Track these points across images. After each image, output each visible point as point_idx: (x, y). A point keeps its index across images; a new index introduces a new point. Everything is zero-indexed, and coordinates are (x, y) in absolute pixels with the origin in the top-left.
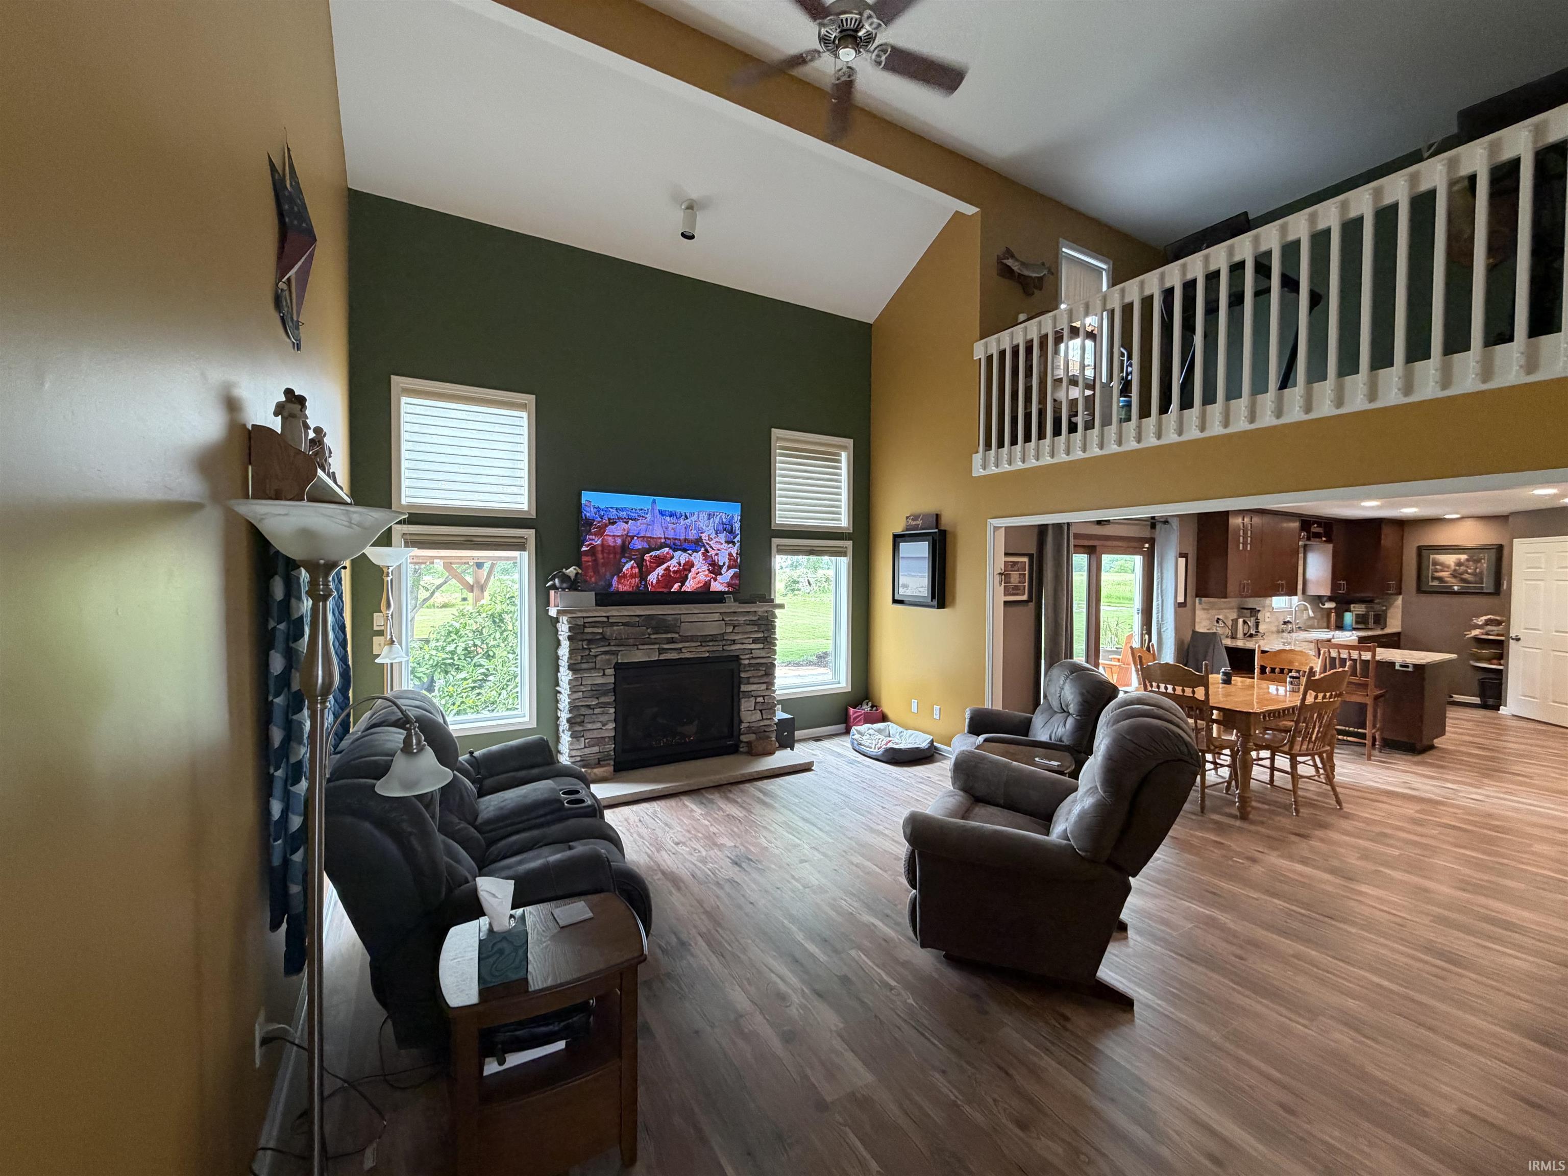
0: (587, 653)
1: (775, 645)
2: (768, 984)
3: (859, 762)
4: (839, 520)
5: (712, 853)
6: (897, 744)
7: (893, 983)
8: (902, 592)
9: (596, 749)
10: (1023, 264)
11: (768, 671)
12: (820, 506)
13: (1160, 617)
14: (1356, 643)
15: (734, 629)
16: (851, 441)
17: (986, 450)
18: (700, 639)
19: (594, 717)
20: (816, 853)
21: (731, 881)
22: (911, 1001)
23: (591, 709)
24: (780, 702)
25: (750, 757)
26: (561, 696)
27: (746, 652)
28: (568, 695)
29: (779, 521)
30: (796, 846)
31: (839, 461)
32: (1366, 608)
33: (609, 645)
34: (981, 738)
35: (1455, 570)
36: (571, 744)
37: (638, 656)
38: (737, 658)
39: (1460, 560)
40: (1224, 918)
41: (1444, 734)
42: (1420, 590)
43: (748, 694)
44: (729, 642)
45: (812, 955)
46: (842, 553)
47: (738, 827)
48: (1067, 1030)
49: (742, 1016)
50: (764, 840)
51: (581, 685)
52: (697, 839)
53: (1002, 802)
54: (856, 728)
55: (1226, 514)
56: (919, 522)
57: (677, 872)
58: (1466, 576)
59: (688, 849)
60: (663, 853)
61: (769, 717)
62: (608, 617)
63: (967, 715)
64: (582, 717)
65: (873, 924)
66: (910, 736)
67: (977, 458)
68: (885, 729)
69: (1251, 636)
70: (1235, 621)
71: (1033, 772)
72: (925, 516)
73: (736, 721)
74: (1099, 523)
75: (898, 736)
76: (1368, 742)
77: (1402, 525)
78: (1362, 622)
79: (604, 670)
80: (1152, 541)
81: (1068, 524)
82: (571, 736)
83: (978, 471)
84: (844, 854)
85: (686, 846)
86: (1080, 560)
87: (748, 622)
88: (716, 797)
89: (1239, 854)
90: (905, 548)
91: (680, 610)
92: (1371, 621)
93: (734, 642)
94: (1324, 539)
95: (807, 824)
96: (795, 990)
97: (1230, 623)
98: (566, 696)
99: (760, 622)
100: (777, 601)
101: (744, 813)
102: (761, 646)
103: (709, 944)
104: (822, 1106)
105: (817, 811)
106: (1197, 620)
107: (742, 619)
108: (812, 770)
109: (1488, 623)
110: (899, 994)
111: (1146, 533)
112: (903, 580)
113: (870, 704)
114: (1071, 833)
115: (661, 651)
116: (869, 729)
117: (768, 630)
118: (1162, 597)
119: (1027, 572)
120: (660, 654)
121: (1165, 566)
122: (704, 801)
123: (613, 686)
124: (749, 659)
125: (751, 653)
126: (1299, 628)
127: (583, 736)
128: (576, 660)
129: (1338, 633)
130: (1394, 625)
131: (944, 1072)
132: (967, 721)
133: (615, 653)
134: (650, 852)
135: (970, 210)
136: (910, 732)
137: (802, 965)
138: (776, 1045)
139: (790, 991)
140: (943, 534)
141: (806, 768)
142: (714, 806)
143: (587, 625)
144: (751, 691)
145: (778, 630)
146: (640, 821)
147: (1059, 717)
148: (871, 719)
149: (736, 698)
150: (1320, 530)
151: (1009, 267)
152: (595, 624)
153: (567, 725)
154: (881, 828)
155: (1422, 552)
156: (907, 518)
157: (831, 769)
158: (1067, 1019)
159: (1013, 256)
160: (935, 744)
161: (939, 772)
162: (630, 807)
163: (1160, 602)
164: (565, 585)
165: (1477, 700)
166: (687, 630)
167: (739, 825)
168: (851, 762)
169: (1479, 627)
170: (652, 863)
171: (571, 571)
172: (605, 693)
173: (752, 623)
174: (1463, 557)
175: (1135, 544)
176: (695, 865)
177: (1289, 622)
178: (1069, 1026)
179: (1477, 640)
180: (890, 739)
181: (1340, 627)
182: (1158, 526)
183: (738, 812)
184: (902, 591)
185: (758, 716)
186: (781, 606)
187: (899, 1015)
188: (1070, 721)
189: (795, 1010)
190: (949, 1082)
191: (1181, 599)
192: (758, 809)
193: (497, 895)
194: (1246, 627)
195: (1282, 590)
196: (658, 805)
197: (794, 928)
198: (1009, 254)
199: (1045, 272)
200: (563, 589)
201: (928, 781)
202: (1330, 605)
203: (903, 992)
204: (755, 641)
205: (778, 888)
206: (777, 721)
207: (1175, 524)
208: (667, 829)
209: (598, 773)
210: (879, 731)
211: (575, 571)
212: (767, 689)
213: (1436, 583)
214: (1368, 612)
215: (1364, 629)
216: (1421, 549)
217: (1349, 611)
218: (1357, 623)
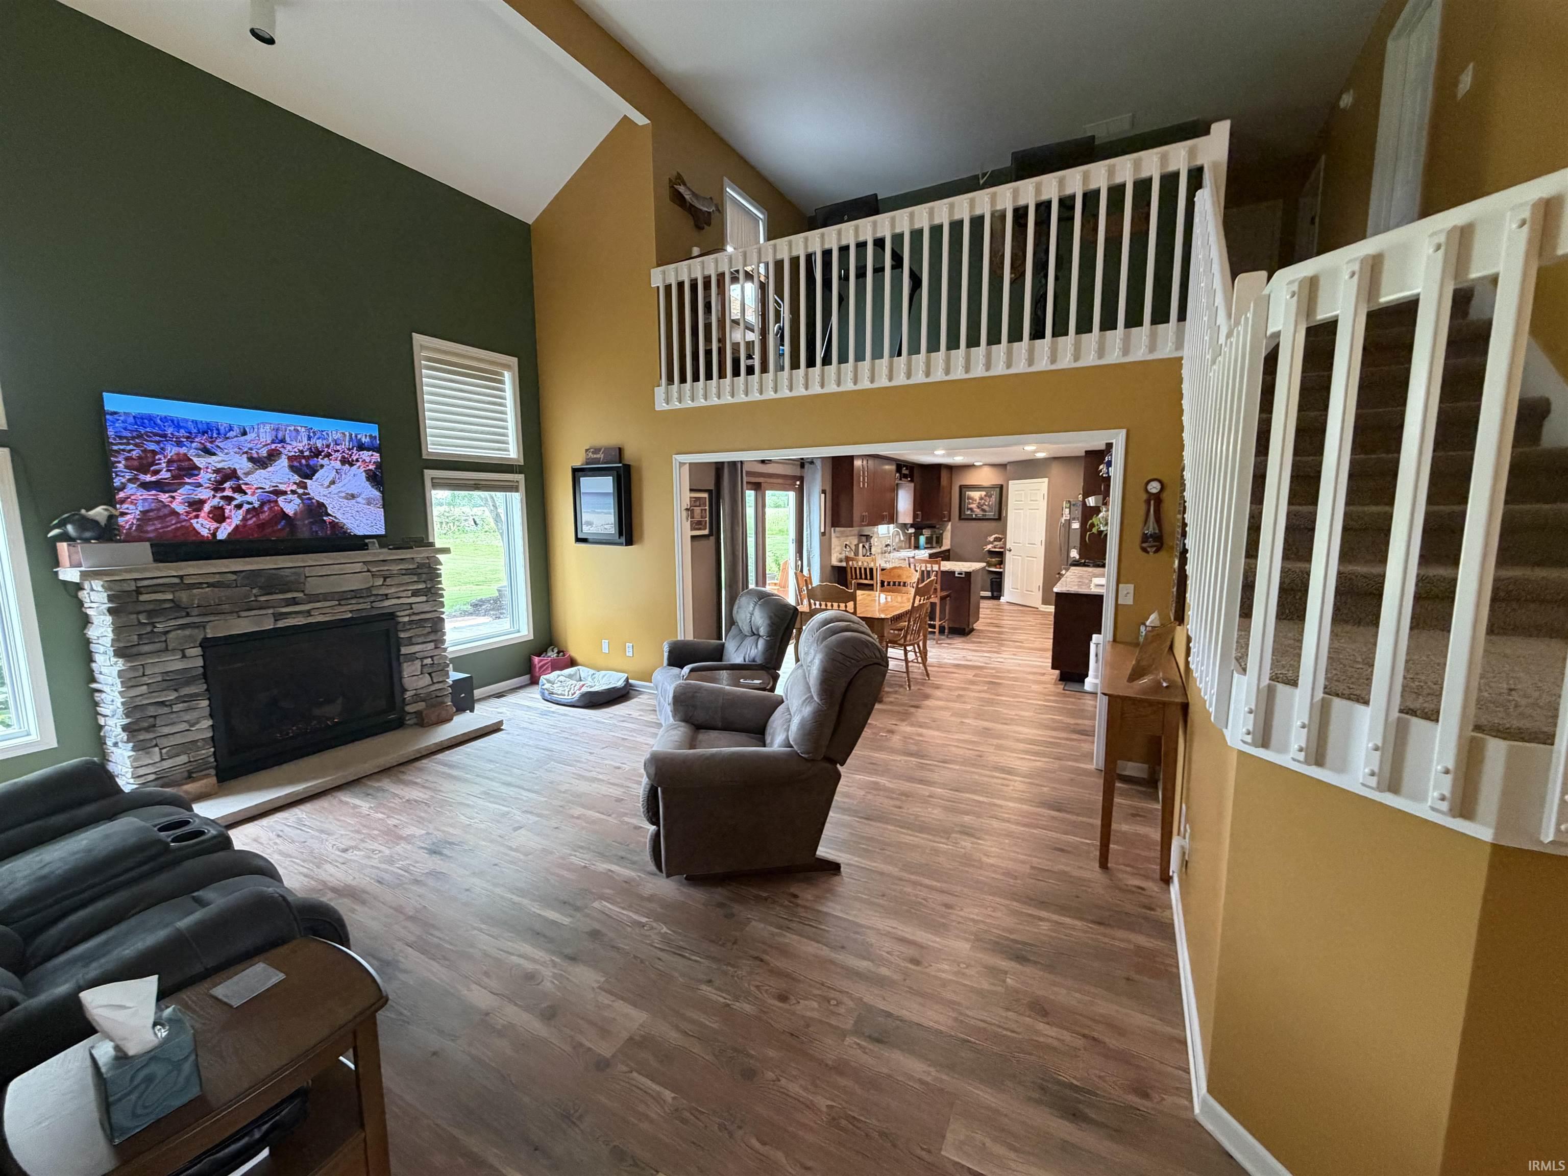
0: (149, 629)
1: (442, 596)
2: (511, 969)
3: (553, 712)
4: (507, 450)
5: (398, 849)
6: (591, 687)
7: (644, 920)
8: (586, 531)
9: (183, 759)
10: (694, 194)
11: (437, 626)
12: (482, 433)
13: (809, 545)
14: (927, 559)
15: (385, 581)
16: (515, 360)
17: (669, 384)
18: (336, 597)
19: (174, 715)
20: (529, 816)
21: (435, 874)
22: (665, 930)
23: (166, 706)
24: (452, 660)
25: (421, 729)
26: (103, 696)
27: (405, 607)
28: (120, 692)
29: (431, 448)
30: (504, 815)
31: (502, 382)
32: (932, 532)
33: (188, 615)
34: (687, 669)
35: (979, 503)
36: (136, 759)
37: (243, 625)
38: (392, 616)
39: (981, 495)
40: (883, 781)
41: (978, 620)
42: (960, 518)
43: (412, 657)
44: (379, 598)
45: (554, 922)
46: (513, 488)
47: (426, 812)
48: (797, 905)
49: (487, 1014)
50: (462, 817)
51: (144, 675)
52: (374, 838)
53: (720, 725)
54: (545, 677)
55: (851, 459)
56: (600, 456)
57: (354, 883)
58: (985, 507)
59: (362, 853)
60: (328, 867)
61: (441, 680)
62: (181, 577)
63: (666, 649)
64: (152, 720)
65: (610, 870)
66: (604, 676)
67: (660, 392)
68: (575, 674)
70: (857, 546)
71: (743, 693)
72: (607, 450)
73: (397, 689)
74: (763, 462)
75: (590, 679)
76: (937, 630)
77: (951, 468)
78: (929, 541)
79: (183, 651)
80: (801, 479)
81: (741, 462)
82: (134, 749)
83: (661, 405)
84: (561, 809)
85: (360, 850)
86: (750, 495)
87: (404, 572)
88: (385, 783)
89: (881, 729)
90: (587, 483)
91: (303, 561)
92: (934, 541)
93: (386, 597)
94: (910, 479)
95: (512, 789)
96: (544, 964)
97: (853, 548)
98: (117, 694)
99: (419, 571)
100: (438, 545)
101: (430, 793)
102: (424, 599)
103: (424, 952)
104: (602, 1065)
105: (519, 772)
106: (833, 547)
107: (395, 568)
108: (502, 730)
109: (996, 539)
110: (652, 928)
111: (797, 472)
112: (585, 517)
113: (556, 650)
114: (794, 740)
115: (278, 617)
116: (559, 676)
117: (432, 580)
118: (809, 527)
119: (707, 508)
120: (276, 620)
121: (812, 498)
122: (370, 791)
123: (201, 670)
124: (409, 615)
125: (412, 608)
126: (895, 549)
127: (156, 745)
128: (129, 641)
129: (917, 551)
130: (946, 545)
131: (710, 981)
132: (666, 655)
133: (202, 626)
134: (305, 870)
135: (641, 120)
136: (603, 672)
137: (545, 936)
138: (537, 1027)
139: (538, 967)
140: (627, 468)
141: (495, 728)
142: (386, 794)
143: (142, 589)
144: (414, 653)
145: (443, 579)
146: (279, 836)
147: (750, 641)
148: (557, 666)
149: (395, 664)
150: (906, 472)
151: (679, 193)
152: (156, 588)
153: (124, 736)
154: (594, 774)
155: (962, 488)
156: (587, 450)
157: (525, 725)
158: (796, 896)
159: (685, 184)
160: (630, 681)
161: (639, 708)
162: (256, 822)
163: (808, 532)
164: (87, 534)
165: (989, 594)
166: (314, 586)
167: (426, 808)
168: (544, 714)
169: (991, 543)
170: (313, 882)
171: (99, 513)
172: (189, 682)
173: (408, 572)
174: (983, 493)
175: (789, 482)
176: (378, 868)
177: (889, 545)
178: (799, 902)
179: (990, 552)
180: (582, 683)
181: (917, 547)
182: (806, 466)
183: (421, 794)
184: (586, 529)
185: (427, 680)
186: (446, 551)
187: (656, 947)
188: (761, 643)
189: (549, 984)
190: (716, 989)
191: (823, 530)
192: (447, 786)
193: (128, 1005)
194: (864, 550)
195: (885, 520)
196: (302, 811)
197: (525, 902)
198: (680, 179)
199: (714, 208)
200: (87, 540)
201: (629, 718)
202: (912, 531)
203: (654, 925)
204: (415, 593)
205: (496, 865)
206: (451, 683)
207: (818, 464)
208: (324, 836)
209: (190, 790)
210: (570, 676)
211: (106, 513)
212: (436, 648)
213: (969, 512)
214: (932, 535)
215: (932, 548)
216: (961, 487)
217: (922, 534)
218: (927, 543)
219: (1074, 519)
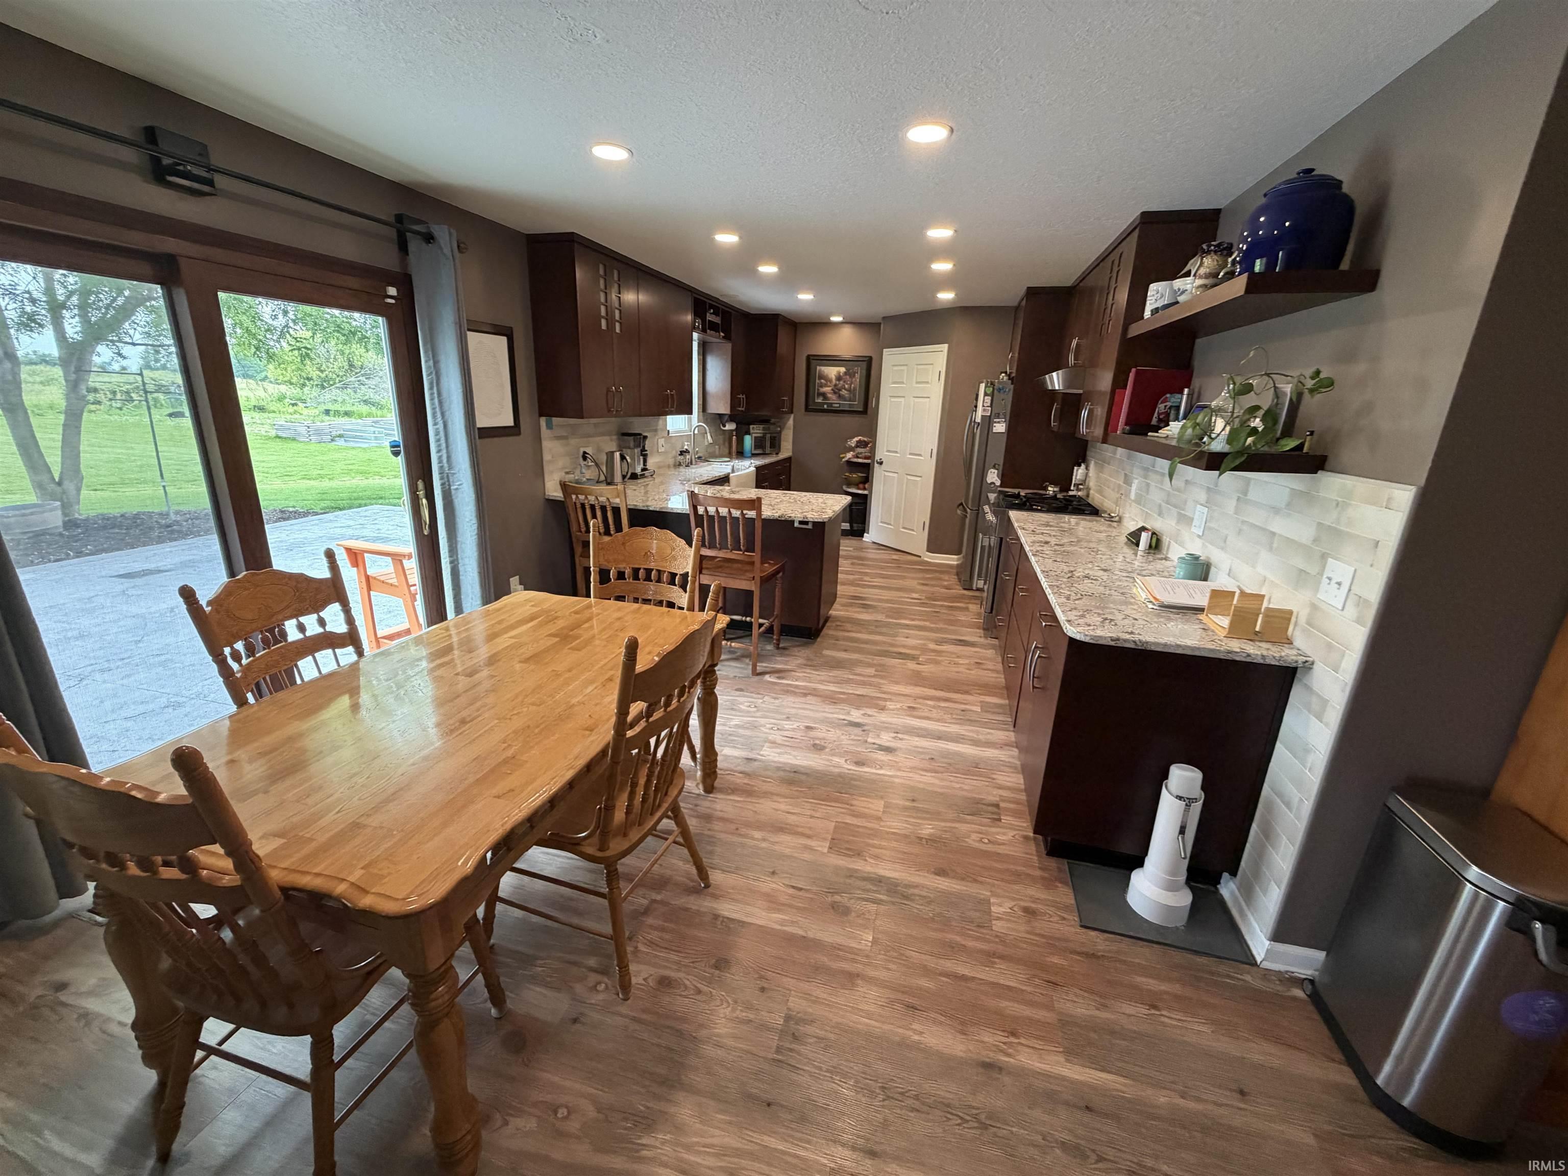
13: (445, 460)
32: (764, 429)
35: (836, 385)
39: (839, 373)
42: (807, 409)
58: (844, 392)
69: (634, 476)
70: (611, 456)
77: (795, 327)
78: (759, 443)
80: (406, 284)
92: (768, 444)
94: (722, 334)
97: (602, 460)
106: (544, 456)
109: (860, 444)
111: (385, 258)
118: (443, 414)
126: (699, 458)
129: (738, 463)
130: (787, 450)
150: (717, 320)
155: (814, 360)
163: (441, 426)
169: (851, 449)
174: (843, 369)
177: (687, 451)
179: (849, 462)
181: (740, 454)
182: (413, 244)
194: (625, 464)
195: (672, 407)
202: (731, 426)
207: (447, 242)
213: (820, 400)
214: (765, 434)
215: (764, 454)
216: (809, 358)
217: (748, 433)
218: (756, 447)
219: (998, 416)
